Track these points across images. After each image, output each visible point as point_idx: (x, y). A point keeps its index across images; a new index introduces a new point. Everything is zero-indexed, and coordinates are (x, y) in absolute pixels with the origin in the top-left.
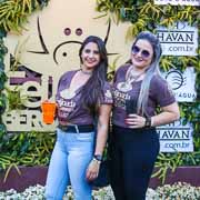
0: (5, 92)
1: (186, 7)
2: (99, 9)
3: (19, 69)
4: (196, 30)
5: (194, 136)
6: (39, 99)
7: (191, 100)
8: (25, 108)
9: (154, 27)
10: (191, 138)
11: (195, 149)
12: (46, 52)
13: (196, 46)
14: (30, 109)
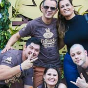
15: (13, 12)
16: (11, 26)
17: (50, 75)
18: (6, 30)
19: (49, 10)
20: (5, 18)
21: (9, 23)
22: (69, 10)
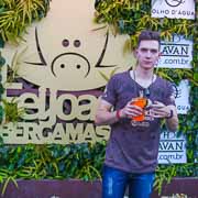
1: (182, 20)
2: (97, 21)
3: (16, 81)
4: (191, 44)
5: (187, 148)
6: (36, 111)
7: (185, 112)
8: (22, 120)
10: (184, 149)
11: (189, 161)
13: (190, 59)
14: (27, 121)
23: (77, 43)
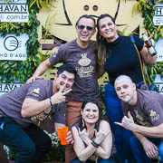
0: (38, 55)
3: (49, 38)
9: (154, 4)
12: (70, 24)
15: (43, 33)
16: (40, 50)
17: (89, 110)
18: (34, 55)
19: (85, 29)
20: (34, 40)
21: (38, 47)
22: (112, 30)
23: (95, 8)
